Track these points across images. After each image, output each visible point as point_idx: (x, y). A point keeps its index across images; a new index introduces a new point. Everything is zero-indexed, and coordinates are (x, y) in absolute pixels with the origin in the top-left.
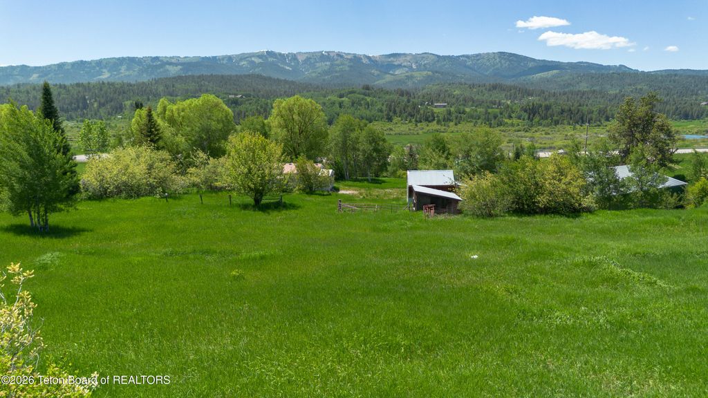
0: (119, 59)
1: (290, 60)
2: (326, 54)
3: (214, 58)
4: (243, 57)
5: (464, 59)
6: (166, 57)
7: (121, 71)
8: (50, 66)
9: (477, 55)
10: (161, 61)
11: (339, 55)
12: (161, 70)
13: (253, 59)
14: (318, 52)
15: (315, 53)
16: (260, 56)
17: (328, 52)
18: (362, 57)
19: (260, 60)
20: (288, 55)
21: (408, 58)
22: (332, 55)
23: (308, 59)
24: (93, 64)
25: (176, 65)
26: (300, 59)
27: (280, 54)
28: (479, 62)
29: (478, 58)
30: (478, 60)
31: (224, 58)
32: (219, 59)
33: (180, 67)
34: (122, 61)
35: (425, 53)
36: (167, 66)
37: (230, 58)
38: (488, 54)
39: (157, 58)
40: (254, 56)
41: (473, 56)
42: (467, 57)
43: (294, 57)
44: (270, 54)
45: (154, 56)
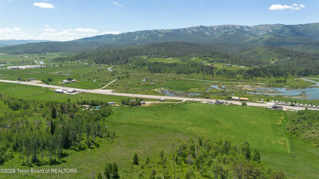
0: (142, 31)
1: (210, 29)
2: (227, 26)
3: (178, 29)
4: (190, 29)
5: (299, 26)
6: (160, 30)
7: (143, 36)
8: (119, 34)
9: (307, 24)
10: (158, 31)
11: (233, 26)
12: (156, 36)
13: (194, 30)
14: (223, 25)
15: (222, 26)
16: (197, 28)
17: (228, 25)
18: (244, 27)
19: (197, 30)
20: (209, 27)
21: (268, 27)
22: (230, 26)
23: (218, 29)
24: (133, 33)
25: (162, 34)
26: (215, 28)
27: (206, 27)
28: (307, 28)
29: (308, 26)
30: (306, 27)
31: (182, 29)
32: (180, 30)
33: (163, 35)
34: (143, 32)
35: (278, 24)
36: (158, 34)
37: (184, 29)
38: (314, 24)
39: (156, 30)
40: (194, 29)
41: (305, 25)
42: (302, 25)
43: (212, 28)
44: (202, 27)
45: (155, 29)
